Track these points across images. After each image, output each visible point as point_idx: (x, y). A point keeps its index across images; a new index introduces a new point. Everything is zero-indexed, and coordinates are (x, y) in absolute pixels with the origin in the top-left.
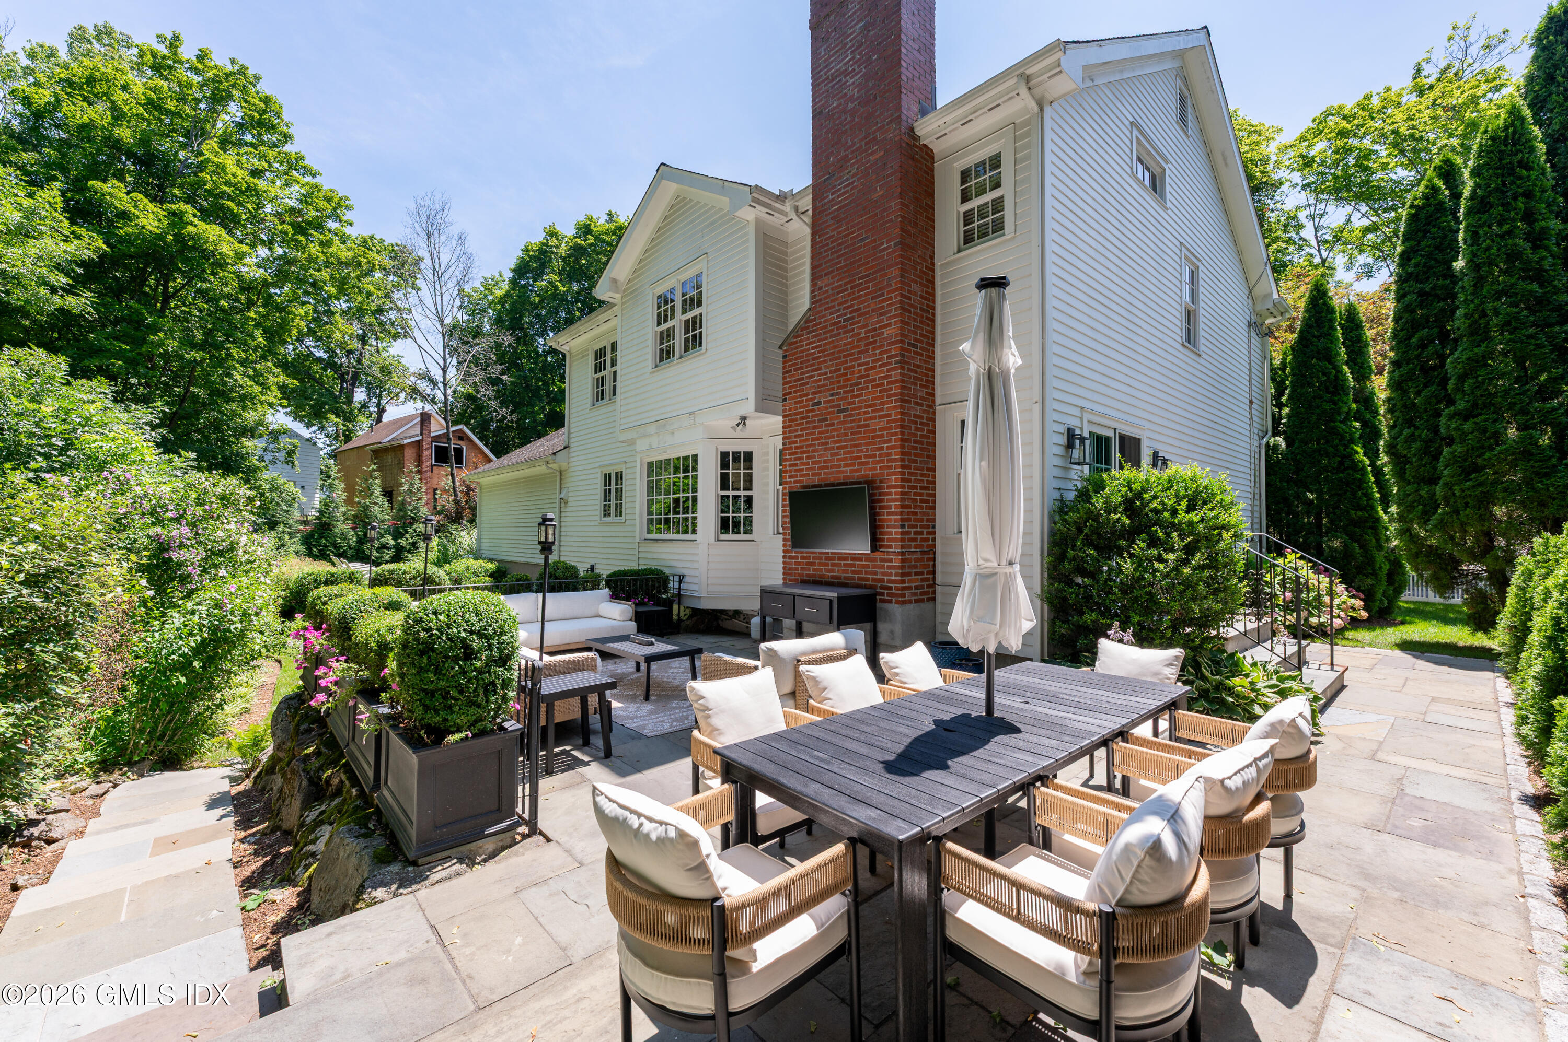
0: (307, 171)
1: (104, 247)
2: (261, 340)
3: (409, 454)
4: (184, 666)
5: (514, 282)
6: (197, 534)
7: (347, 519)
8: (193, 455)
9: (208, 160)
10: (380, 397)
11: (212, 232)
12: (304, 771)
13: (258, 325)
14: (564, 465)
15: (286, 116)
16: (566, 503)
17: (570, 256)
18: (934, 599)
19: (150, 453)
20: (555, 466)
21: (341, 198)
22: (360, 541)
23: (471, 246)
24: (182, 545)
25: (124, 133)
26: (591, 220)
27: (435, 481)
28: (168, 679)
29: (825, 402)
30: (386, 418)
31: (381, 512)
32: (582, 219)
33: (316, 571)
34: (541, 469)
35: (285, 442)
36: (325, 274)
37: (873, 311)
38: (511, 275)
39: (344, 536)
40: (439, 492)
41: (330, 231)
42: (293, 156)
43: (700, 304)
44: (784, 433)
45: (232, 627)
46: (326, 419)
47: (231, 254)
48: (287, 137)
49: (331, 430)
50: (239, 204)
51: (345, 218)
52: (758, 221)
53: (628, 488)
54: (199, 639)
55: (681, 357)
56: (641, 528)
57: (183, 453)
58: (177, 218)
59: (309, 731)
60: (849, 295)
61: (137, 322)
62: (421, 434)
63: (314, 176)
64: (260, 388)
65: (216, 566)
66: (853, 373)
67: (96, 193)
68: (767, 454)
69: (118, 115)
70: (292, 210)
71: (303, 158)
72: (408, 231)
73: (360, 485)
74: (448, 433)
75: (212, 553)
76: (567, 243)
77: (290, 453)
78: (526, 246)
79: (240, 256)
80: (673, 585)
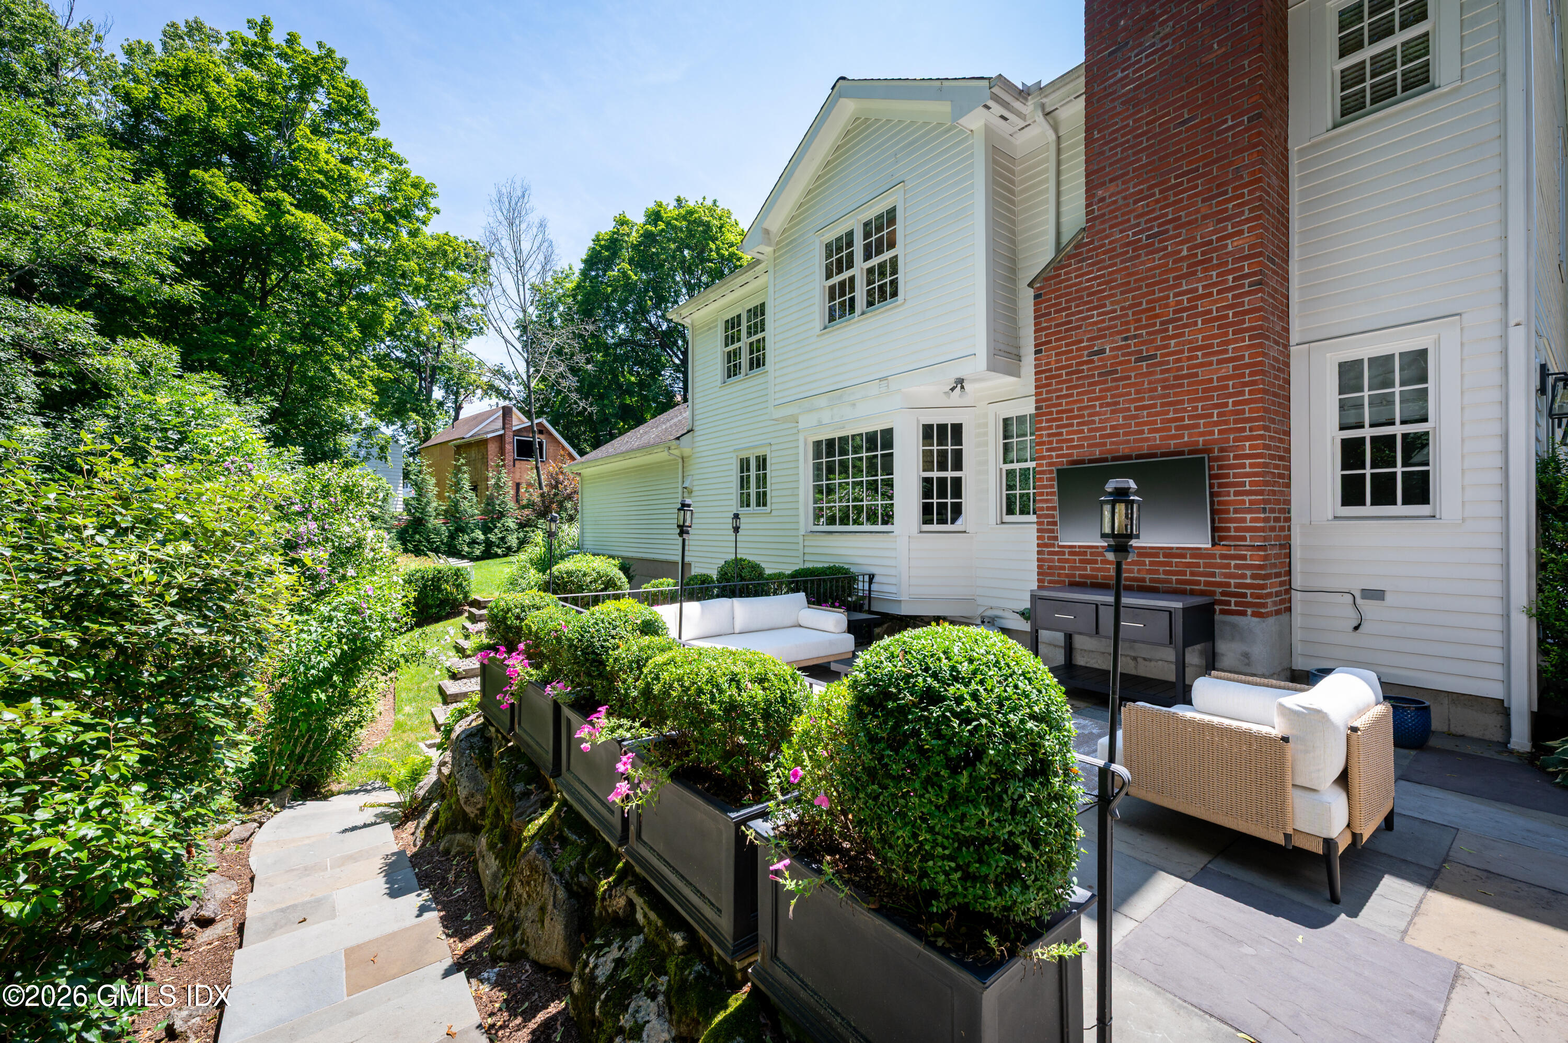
0: (394, 159)
1: (206, 240)
2: (356, 333)
3: (492, 448)
4: (323, 681)
5: (584, 274)
6: (324, 529)
7: (438, 514)
8: (300, 450)
9: (301, 148)
10: (457, 394)
11: (309, 220)
12: (555, 871)
13: (352, 319)
14: (687, 451)
15: (372, 102)
16: (690, 492)
17: (640, 244)
18: (1289, 609)
19: (262, 449)
20: (676, 452)
21: (427, 186)
22: (452, 537)
23: (551, 233)
24: (310, 543)
25: (220, 124)
26: (660, 206)
27: (518, 475)
28: (309, 696)
29: (1112, 349)
30: (463, 414)
31: (471, 507)
32: (651, 206)
33: (422, 568)
34: (661, 456)
35: (377, 439)
36: (413, 265)
37: (1205, 217)
38: (582, 266)
39: (437, 532)
40: (524, 485)
41: (418, 220)
42: (381, 144)
43: (892, 245)
44: (1037, 394)
45: (372, 636)
46: (409, 418)
47: (328, 243)
48: (374, 124)
49: (411, 427)
50: (332, 192)
51: (431, 206)
52: (989, 132)
53: (774, 474)
54: (338, 652)
55: (863, 313)
56: (807, 518)
57: (291, 448)
58: (275, 208)
59: (526, 794)
60: (1157, 201)
61: (239, 315)
62: (504, 428)
63: (401, 164)
64: (356, 382)
65: (342, 565)
66: (1167, 306)
67: (198, 182)
68: (986, 425)
69: (213, 108)
70: (382, 198)
71: (390, 145)
72: (491, 220)
73: (450, 480)
74: (532, 426)
75: (339, 550)
76: (638, 231)
77: (383, 449)
78: (597, 236)
79: (336, 245)
80: (862, 586)
